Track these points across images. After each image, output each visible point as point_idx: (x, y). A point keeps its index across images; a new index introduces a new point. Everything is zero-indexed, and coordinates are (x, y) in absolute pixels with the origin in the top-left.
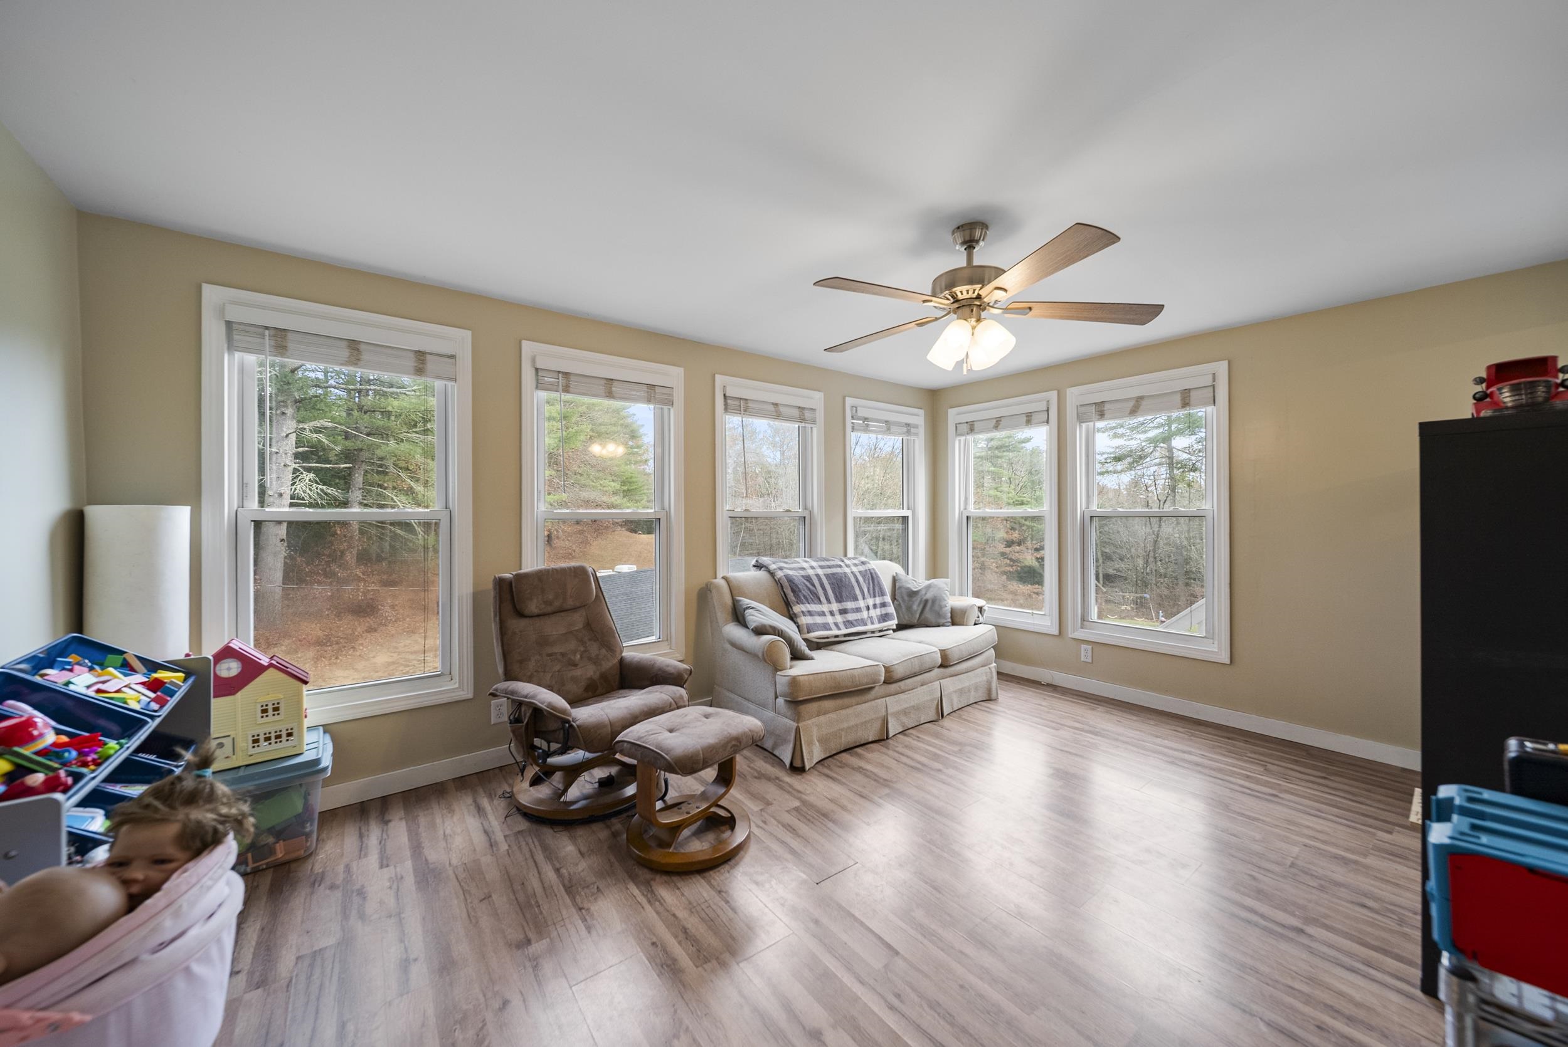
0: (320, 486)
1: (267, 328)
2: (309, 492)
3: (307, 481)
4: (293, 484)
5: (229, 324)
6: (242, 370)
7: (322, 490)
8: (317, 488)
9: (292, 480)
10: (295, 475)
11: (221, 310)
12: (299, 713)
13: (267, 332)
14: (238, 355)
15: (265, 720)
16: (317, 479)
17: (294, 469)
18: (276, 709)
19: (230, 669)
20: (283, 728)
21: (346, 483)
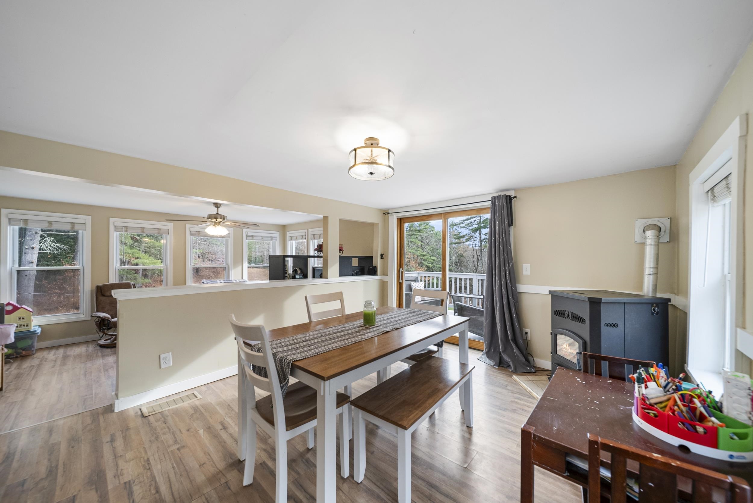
0: (56, 244)
1: (21, 219)
2: (50, 248)
3: (49, 242)
4: (40, 243)
5: (9, 219)
6: (13, 230)
7: (57, 246)
8: (54, 246)
9: (40, 241)
10: (41, 238)
11: (7, 215)
12: (30, 321)
13: (21, 220)
14: (12, 227)
15: (20, 321)
16: (55, 241)
17: (41, 235)
18: (23, 318)
19: (10, 308)
20: (25, 323)
21: (74, 242)
